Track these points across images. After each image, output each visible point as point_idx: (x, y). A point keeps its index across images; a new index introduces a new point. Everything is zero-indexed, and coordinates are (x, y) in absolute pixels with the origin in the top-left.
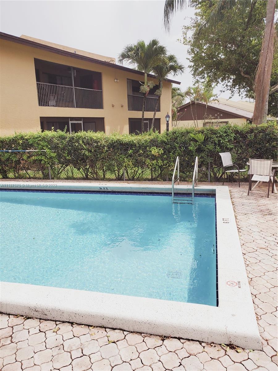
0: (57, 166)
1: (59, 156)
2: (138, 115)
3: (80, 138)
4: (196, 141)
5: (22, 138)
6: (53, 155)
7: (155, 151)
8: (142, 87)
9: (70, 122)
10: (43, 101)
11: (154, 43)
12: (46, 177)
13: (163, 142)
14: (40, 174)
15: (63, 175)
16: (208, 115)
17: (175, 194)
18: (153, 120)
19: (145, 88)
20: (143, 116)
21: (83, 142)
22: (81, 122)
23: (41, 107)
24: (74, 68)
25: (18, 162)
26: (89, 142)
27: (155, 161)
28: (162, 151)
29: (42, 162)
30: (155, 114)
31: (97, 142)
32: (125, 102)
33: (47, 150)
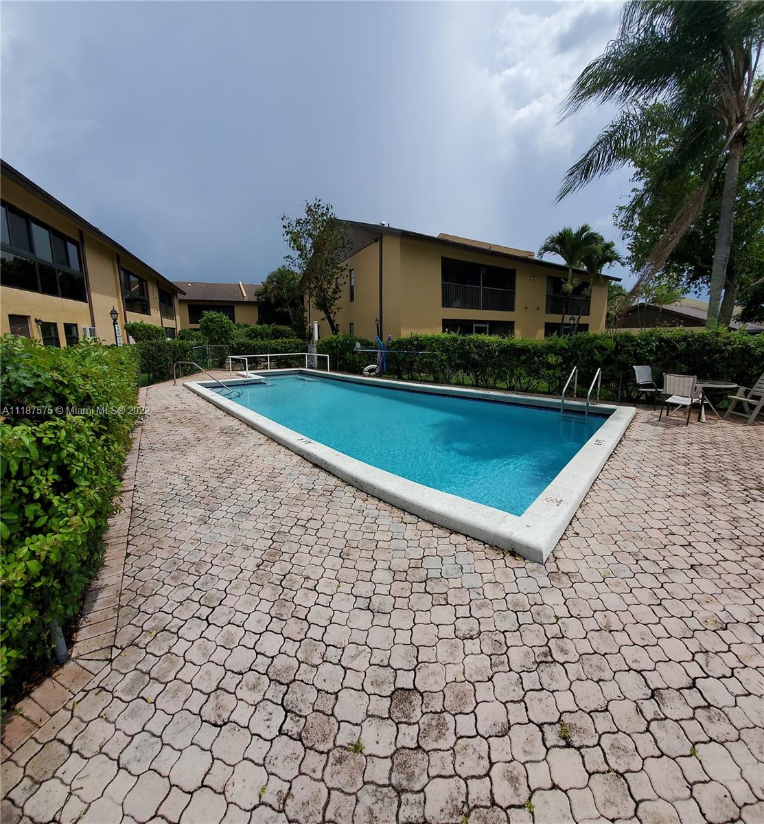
0: (448, 371)
1: (449, 359)
2: (556, 318)
3: (471, 340)
4: (605, 349)
5: (417, 339)
6: (444, 358)
7: (552, 359)
8: (564, 286)
9: (474, 325)
10: (447, 303)
11: (584, 229)
12: (436, 382)
14: (431, 378)
15: (453, 381)
16: (662, 322)
17: (564, 410)
18: (576, 326)
19: (569, 287)
20: (563, 321)
21: (474, 345)
22: (487, 326)
23: (444, 308)
24: (484, 266)
25: (412, 363)
26: (481, 346)
27: (552, 371)
28: (560, 360)
29: (433, 365)
31: (488, 346)
32: (542, 303)
33: (438, 353)
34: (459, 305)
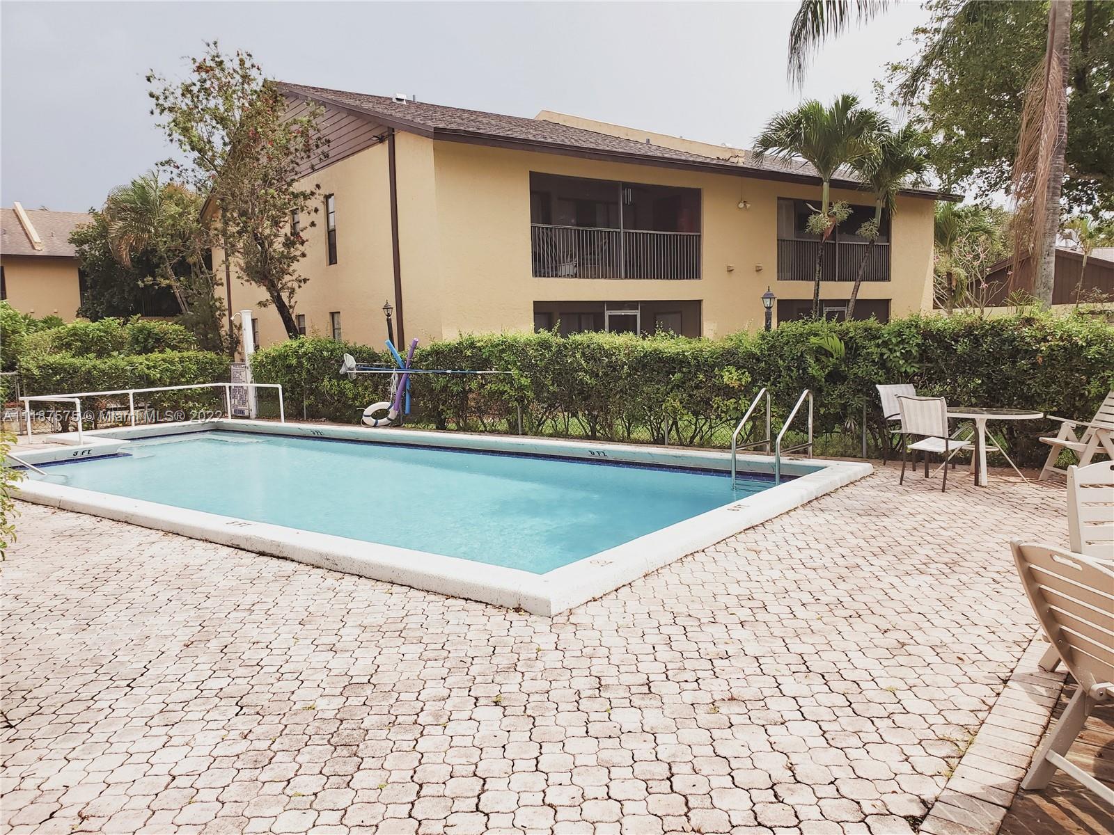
0: (537, 408)
1: (538, 386)
3: (577, 346)
5: (472, 345)
6: (525, 381)
8: (812, 220)
9: (607, 313)
10: (543, 265)
11: (848, 102)
12: (513, 430)
13: (751, 355)
14: (503, 425)
15: (548, 427)
18: (852, 304)
19: (822, 222)
20: (817, 294)
21: (583, 354)
22: (638, 313)
23: (537, 279)
24: (626, 185)
25: (464, 394)
27: (733, 400)
28: (747, 378)
29: (505, 396)
30: (857, 289)
31: (609, 355)
32: (770, 259)
33: (514, 372)
34: (572, 270)
